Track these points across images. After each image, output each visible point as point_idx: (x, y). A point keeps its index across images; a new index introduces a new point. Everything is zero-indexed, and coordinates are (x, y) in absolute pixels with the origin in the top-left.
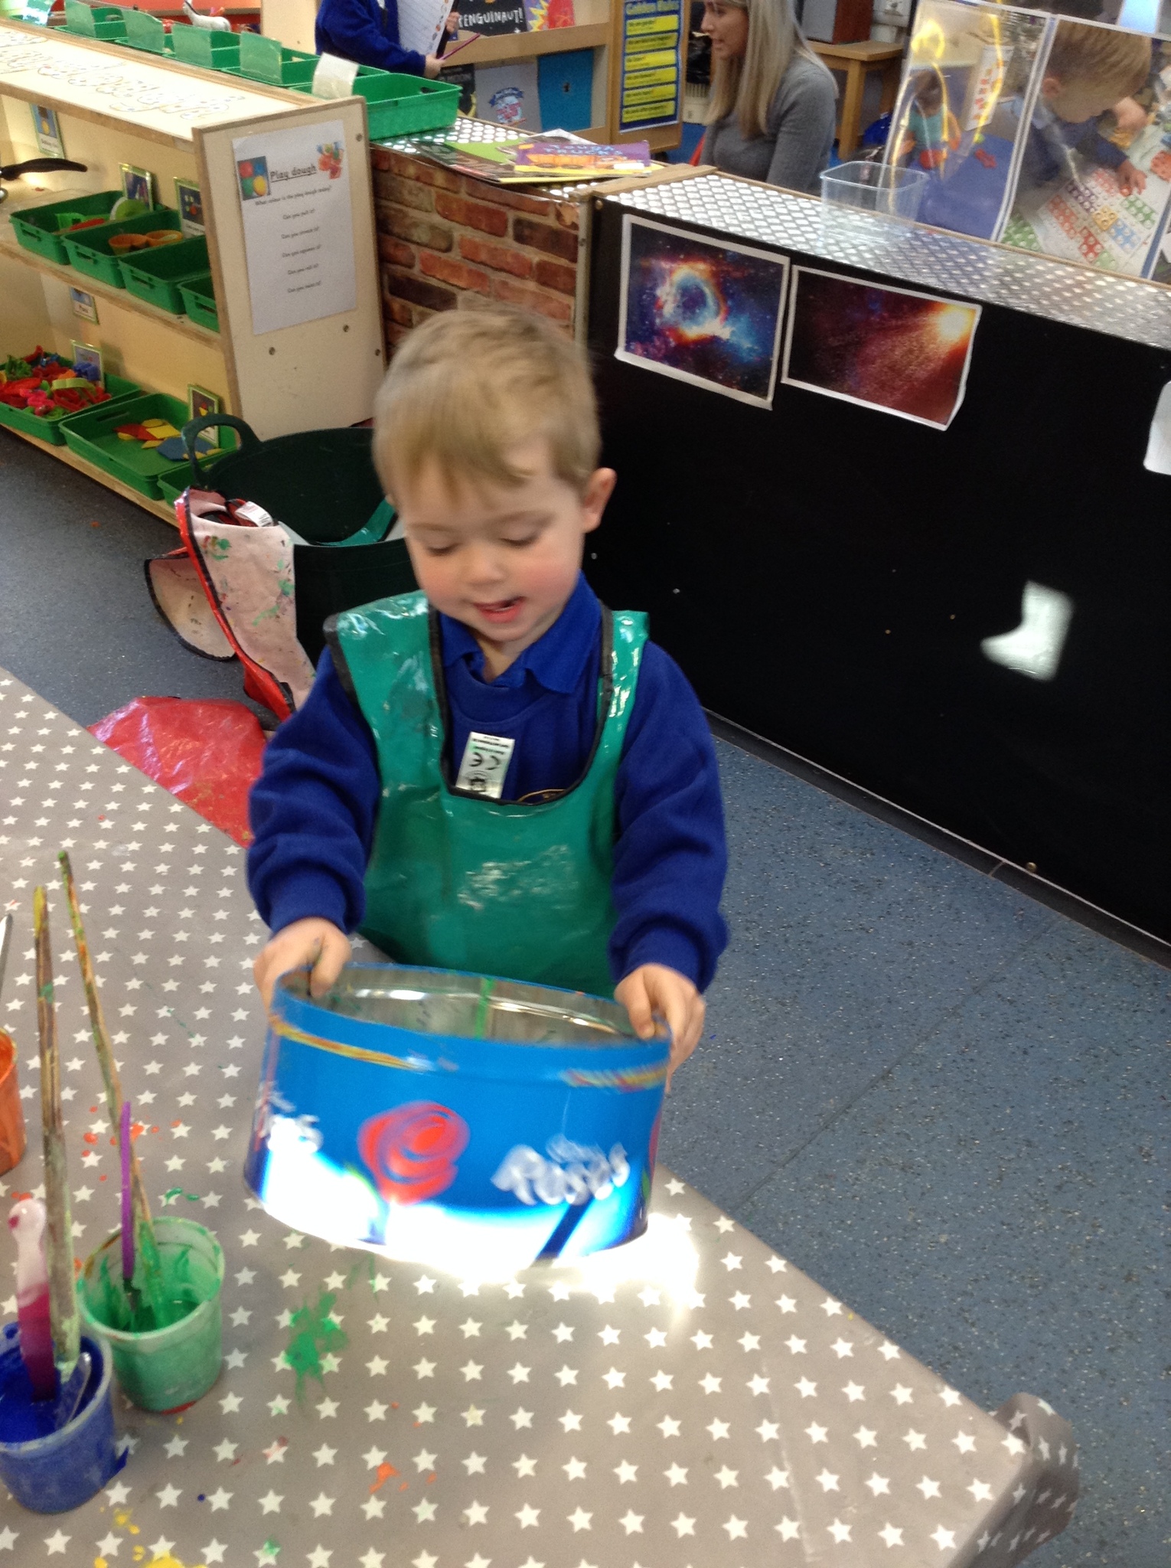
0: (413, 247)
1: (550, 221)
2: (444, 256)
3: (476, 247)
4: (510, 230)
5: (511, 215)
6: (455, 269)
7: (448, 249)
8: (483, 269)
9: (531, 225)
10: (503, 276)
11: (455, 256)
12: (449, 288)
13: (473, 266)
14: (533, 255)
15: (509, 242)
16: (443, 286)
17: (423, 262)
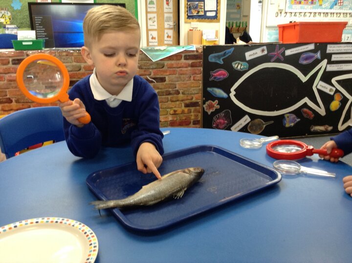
0: (151, 70)
1: (195, 53)
2: (161, 69)
3: (172, 64)
4: (183, 58)
5: (183, 55)
6: (165, 71)
7: (163, 67)
8: (174, 69)
9: (189, 56)
10: (181, 69)
11: (165, 68)
12: (163, 76)
13: (171, 69)
14: (190, 62)
15: (183, 61)
16: (161, 76)
17: (154, 73)
